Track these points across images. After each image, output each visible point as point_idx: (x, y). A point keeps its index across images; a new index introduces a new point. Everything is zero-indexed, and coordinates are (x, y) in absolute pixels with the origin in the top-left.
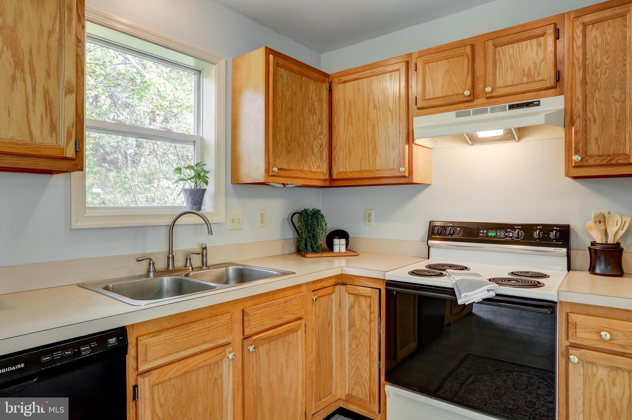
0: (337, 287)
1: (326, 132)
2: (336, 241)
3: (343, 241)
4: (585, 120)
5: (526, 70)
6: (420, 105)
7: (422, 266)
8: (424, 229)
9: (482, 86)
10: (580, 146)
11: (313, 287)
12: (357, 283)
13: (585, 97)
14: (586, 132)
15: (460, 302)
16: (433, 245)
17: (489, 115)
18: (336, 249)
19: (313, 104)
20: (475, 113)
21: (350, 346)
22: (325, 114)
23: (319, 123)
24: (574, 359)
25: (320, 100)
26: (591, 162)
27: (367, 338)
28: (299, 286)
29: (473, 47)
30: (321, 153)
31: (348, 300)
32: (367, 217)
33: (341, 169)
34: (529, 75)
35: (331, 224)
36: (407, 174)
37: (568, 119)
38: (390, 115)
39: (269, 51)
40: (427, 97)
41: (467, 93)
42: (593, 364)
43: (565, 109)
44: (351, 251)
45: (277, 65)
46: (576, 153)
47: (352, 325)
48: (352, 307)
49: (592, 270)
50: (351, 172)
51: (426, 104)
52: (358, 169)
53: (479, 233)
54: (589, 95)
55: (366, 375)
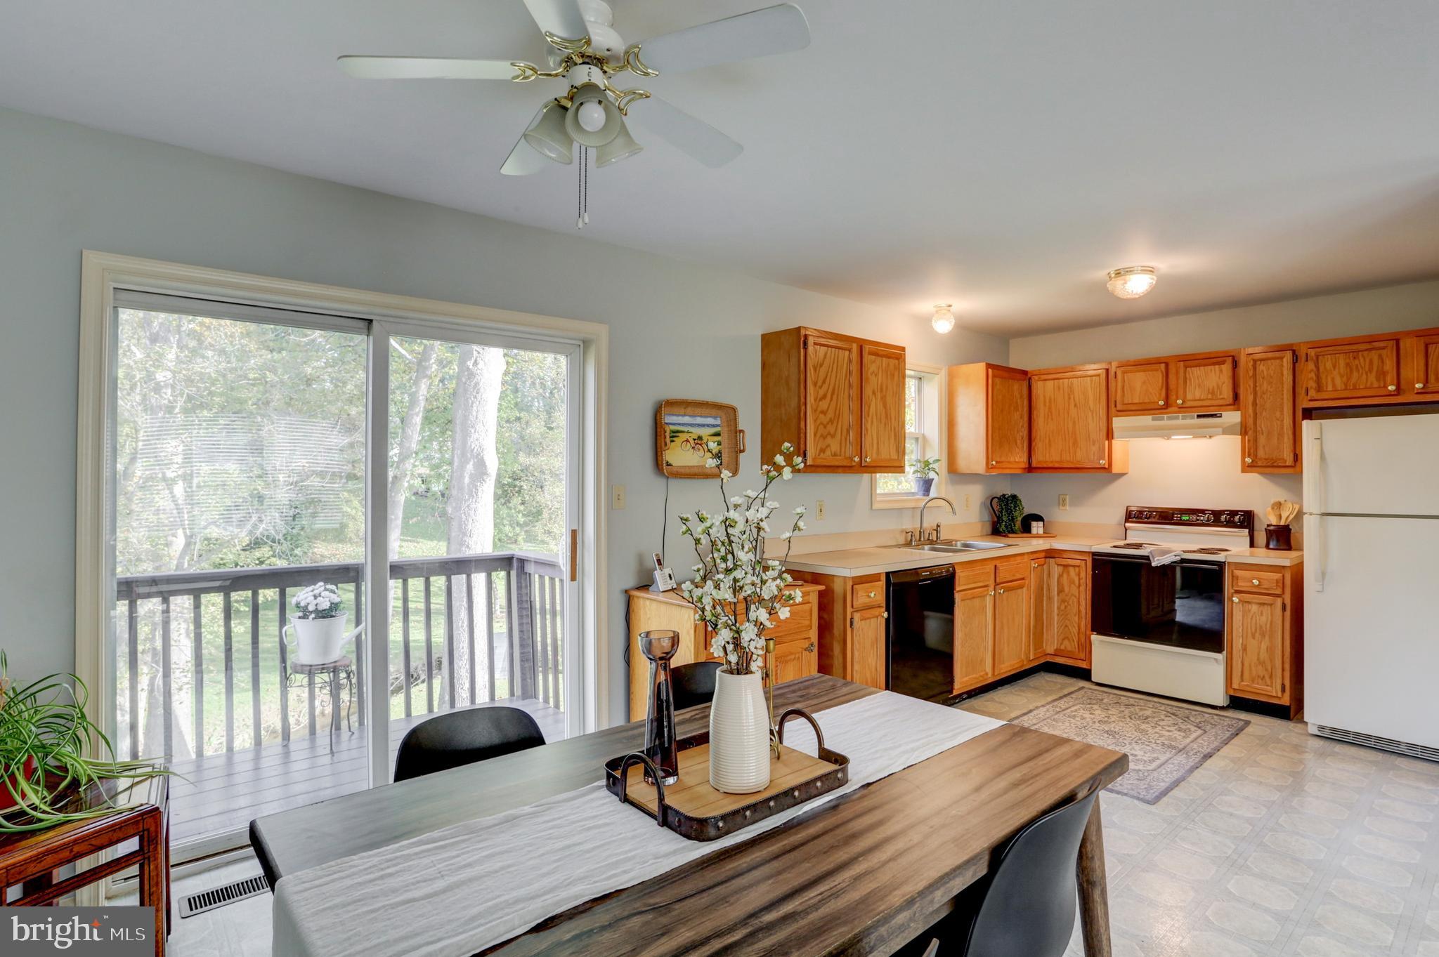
0: (1048, 560)
1: (1026, 425)
2: (1034, 524)
3: (1041, 524)
4: (1255, 431)
5: (1211, 388)
6: (1119, 407)
7: (1122, 543)
8: (1122, 513)
9: (1174, 397)
10: (1252, 451)
11: (1032, 557)
12: (1065, 556)
13: (1255, 414)
14: (1256, 441)
15: (1154, 564)
16: (1130, 528)
17: (1180, 422)
18: (1034, 531)
19: (1017, 402)
20: (1169, 418)
21: (1058, 608)
22: (1026, 409)
23: (1021, 418)
24: (1236, 599)
25: (1021, 397)
26: (1260, 463)
27: (1075, 600)
28: (1022, 554)
29: (1167, 365)
30: (1023, 444)
31: (1056, 570)
32: (1061, 501)
33: (1041, 459)
34: (1213, 393)
35: (1028, 509)
36: (1107, 466)
37: (1243, 430)
38: (1090, 414)
39: (989, 366)
40: (1126, 402)
41: (1161, 403)
42: (1249, 603)
43: (1241, 422)
44: (1047, 534)
45: (994, 376)
46: (1249, 456)
47: (1060, 591)
48: (1060, 576)
49: (1267, 546)
50: (1052, 462)
51: (1125, 408)
52: (1058, 459)
53: (1173, 517)
54: (1258, 414)
55: (1075, 630)
